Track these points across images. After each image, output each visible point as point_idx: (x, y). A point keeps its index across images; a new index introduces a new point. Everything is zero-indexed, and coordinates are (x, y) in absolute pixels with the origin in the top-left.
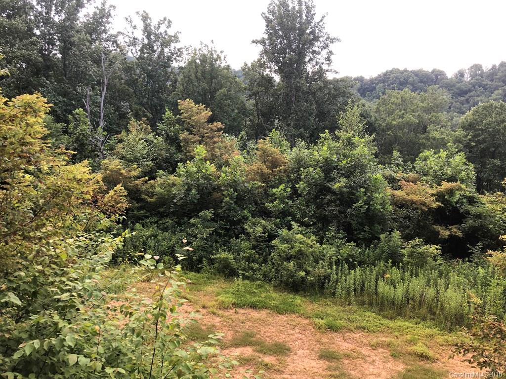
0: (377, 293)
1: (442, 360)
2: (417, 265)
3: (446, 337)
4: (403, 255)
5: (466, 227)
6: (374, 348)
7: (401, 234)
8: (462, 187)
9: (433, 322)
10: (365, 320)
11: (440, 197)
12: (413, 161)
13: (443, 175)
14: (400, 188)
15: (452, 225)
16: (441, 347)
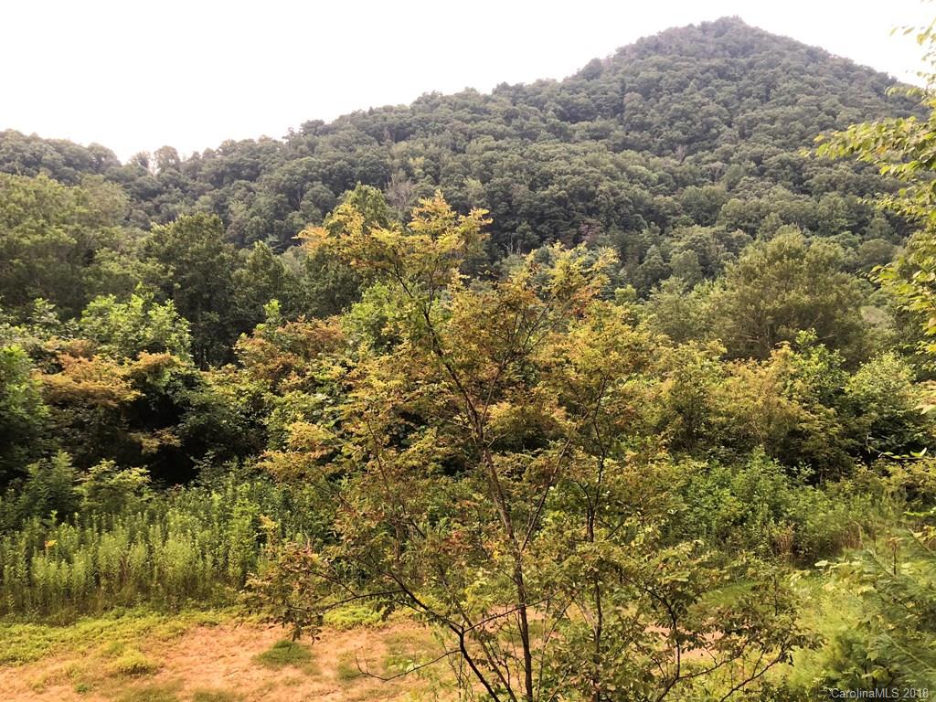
0: (32, 584)
1: (170, 665)
2: (108, 510)
3: (172, 623)
4: (80, 497)
5: (185, 429)
6: (41, 689)
7: (71, 458)
8: (175, 360)
9: (147, 604)
10: (11, 642)
11: (138, 380)
12: (79, 316)
13: (140, 341)
14: (59, 368)
15: (161, 427)
16: (165, 644)
